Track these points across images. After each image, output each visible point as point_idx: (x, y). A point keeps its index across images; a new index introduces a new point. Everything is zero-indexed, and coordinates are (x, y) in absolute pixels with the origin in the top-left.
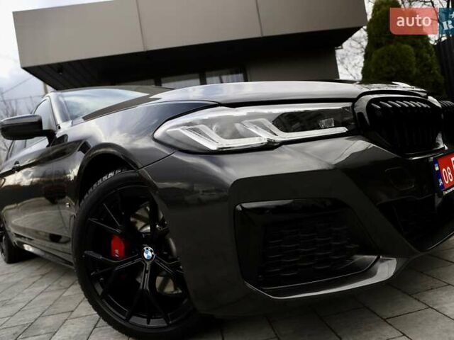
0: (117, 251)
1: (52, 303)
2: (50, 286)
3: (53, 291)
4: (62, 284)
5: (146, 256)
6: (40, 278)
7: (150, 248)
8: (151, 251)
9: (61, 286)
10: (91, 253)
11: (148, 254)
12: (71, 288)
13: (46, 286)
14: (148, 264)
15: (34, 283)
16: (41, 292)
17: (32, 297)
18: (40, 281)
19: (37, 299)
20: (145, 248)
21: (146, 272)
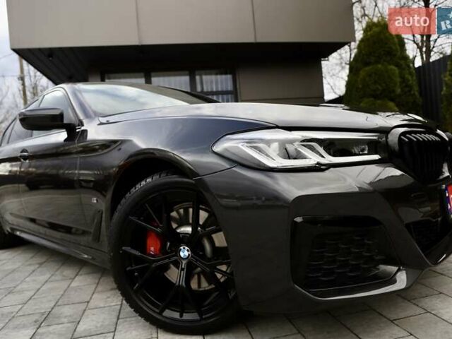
0: (152, 249)
1: (62, 293)
2: (52, 275)
3: (57, 280)
4: (64, 274)
5: (182, 254)
6: (38, 268)
7: (187, 248)
8: (188, 251)
9: (64, 276)
10: (128, 249)
11: (185, 252)
12: (76, 279)
13: (48, 276)
14: (184, 262)
15: (34, 271)
16: (46, 281)
17: (38, 287)
18: (39, 269)
19: (44, 288)
20: (182, 248)
21: (183, 269)
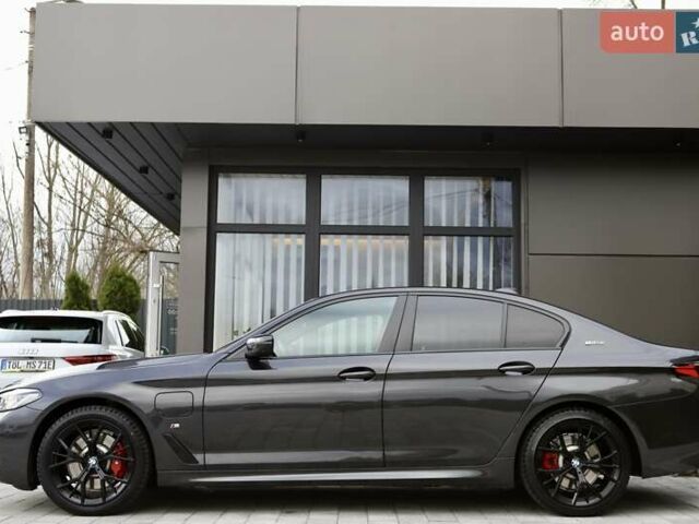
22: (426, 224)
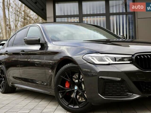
0: (67, 86)
10: (60, 86)
11: (76, 88)
21: (75, 93)
22: (110, 12)
